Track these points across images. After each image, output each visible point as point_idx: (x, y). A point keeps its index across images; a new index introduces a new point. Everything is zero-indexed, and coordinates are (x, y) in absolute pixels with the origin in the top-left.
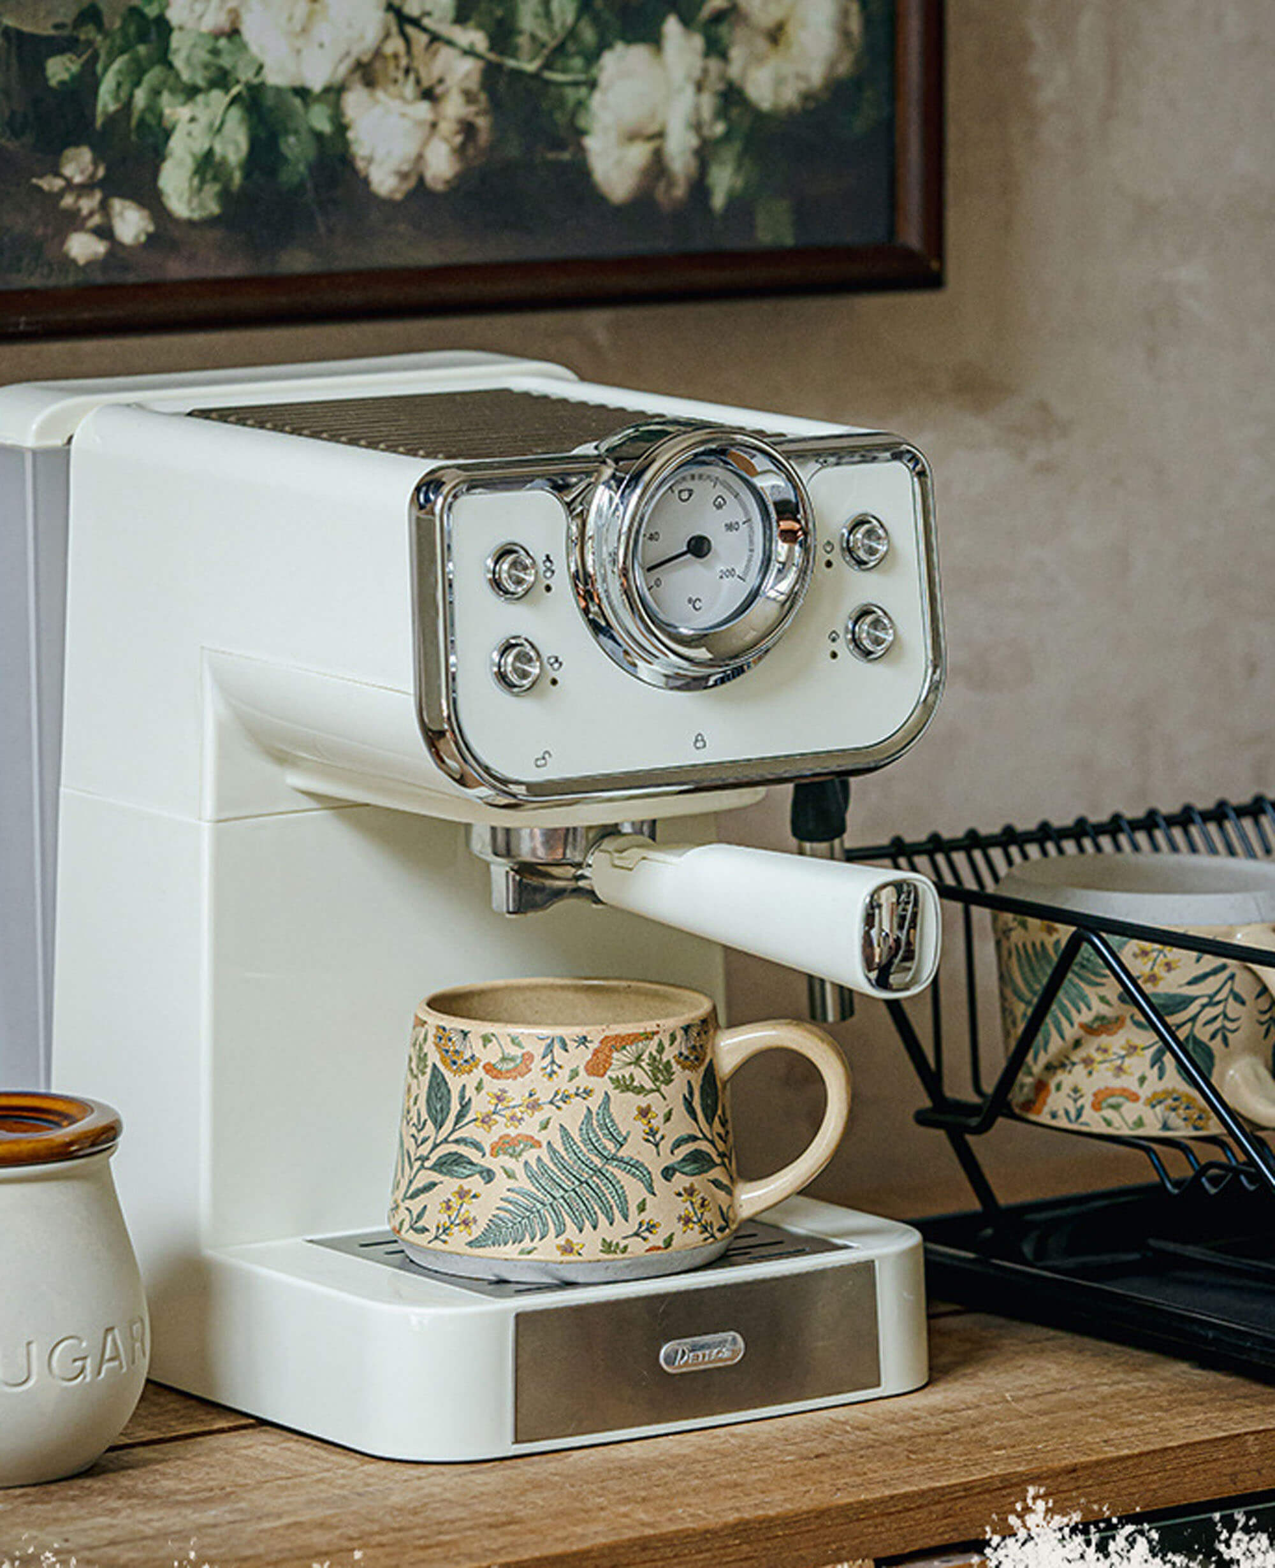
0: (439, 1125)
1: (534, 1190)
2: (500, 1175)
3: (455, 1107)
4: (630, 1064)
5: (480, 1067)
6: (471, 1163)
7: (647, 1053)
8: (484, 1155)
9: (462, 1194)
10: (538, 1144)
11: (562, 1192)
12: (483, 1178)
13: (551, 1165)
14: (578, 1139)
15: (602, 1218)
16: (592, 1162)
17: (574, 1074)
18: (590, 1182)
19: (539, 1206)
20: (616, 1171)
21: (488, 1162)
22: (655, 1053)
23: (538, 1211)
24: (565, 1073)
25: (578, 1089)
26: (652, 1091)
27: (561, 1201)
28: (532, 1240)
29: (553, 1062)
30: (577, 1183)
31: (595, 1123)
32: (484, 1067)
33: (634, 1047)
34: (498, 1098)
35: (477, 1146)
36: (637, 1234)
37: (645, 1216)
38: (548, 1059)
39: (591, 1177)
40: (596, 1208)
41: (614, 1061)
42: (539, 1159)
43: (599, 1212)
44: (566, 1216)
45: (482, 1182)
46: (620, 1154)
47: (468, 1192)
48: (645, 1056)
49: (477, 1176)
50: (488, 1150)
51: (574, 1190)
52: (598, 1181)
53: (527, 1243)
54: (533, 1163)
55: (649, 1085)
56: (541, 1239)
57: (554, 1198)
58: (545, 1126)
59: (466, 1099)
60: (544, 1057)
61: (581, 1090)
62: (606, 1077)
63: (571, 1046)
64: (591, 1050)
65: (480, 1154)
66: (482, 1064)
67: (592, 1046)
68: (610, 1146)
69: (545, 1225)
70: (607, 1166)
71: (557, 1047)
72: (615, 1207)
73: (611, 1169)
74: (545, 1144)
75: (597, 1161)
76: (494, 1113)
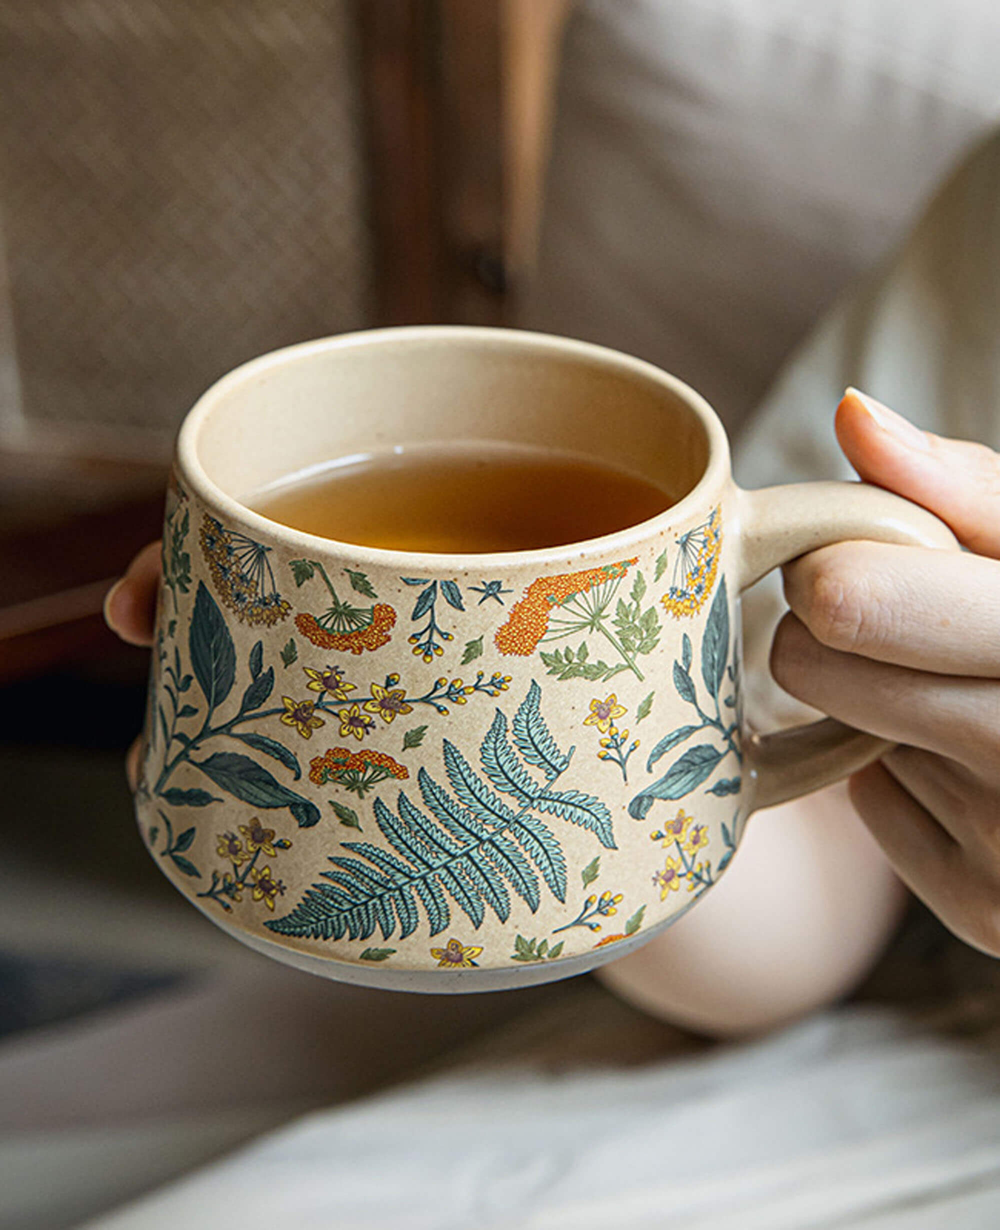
0: (216, 698)
1: (390, 850)
2: (328, 819)
3: (243, 678)
4: (583, 626)
5: (290, 620)
6: (276, 785)
7: (615, 600)
8: (298, 777)
9: (259, 835)
10: (402, 773)
11: (444, 858)
12: (298, 818)
13: (425, 811)
14: (477, 767)
15: (517, 902)
16: (502, 806)
17: (472, 651)
18: (498, 838)
19: (401, 880)
20: (547, 819)
21: (305, 789)
22: (627, 600)
23: (400, 889)
24: (455, 649)
25: (480, 676)
26: (619, 669)
27: (444, 873)
28: (386, 936)
29: (432, 626)
30: (474, 842)
31: (510, 737)
32: (297, 620)
33: (589, 596)
34: (326, 681)
35: (287, 759)
36: (579, 922)
37: (596, 890)
38: (425, 621)
39: (500, 831)
40: (508, 886)
41: (551, 625)
42: (402, 799)
43: (512, 891)
44: (450, 901)
45: (296, 824)
46: (554, 789)
47: (272, 834)
48: (611, 610)
49: (287, 809)
50: (305, 770)
51: (467, 854)
52: (511, 837)
53: (376, 941)
54: (392, 805)
55: (613, 658)
56: (402, 938)
57: (430, 868)
58: (413, 740)
59: (265, 670)
60: (415, 617)
61: (486, 680)
62: (536, 652)
63: (469, 598)
64: (508, 607)
65: (293, 774)
66: (293, 614)
67: (510, 601)
68: (538, 776)
69: (411, 911)
70: (529, 811)
71: (441, 602)
72: (541, 881)
73: (536, 814)
74: (413, 773)
75: (512, 804)
76: (317, 707)
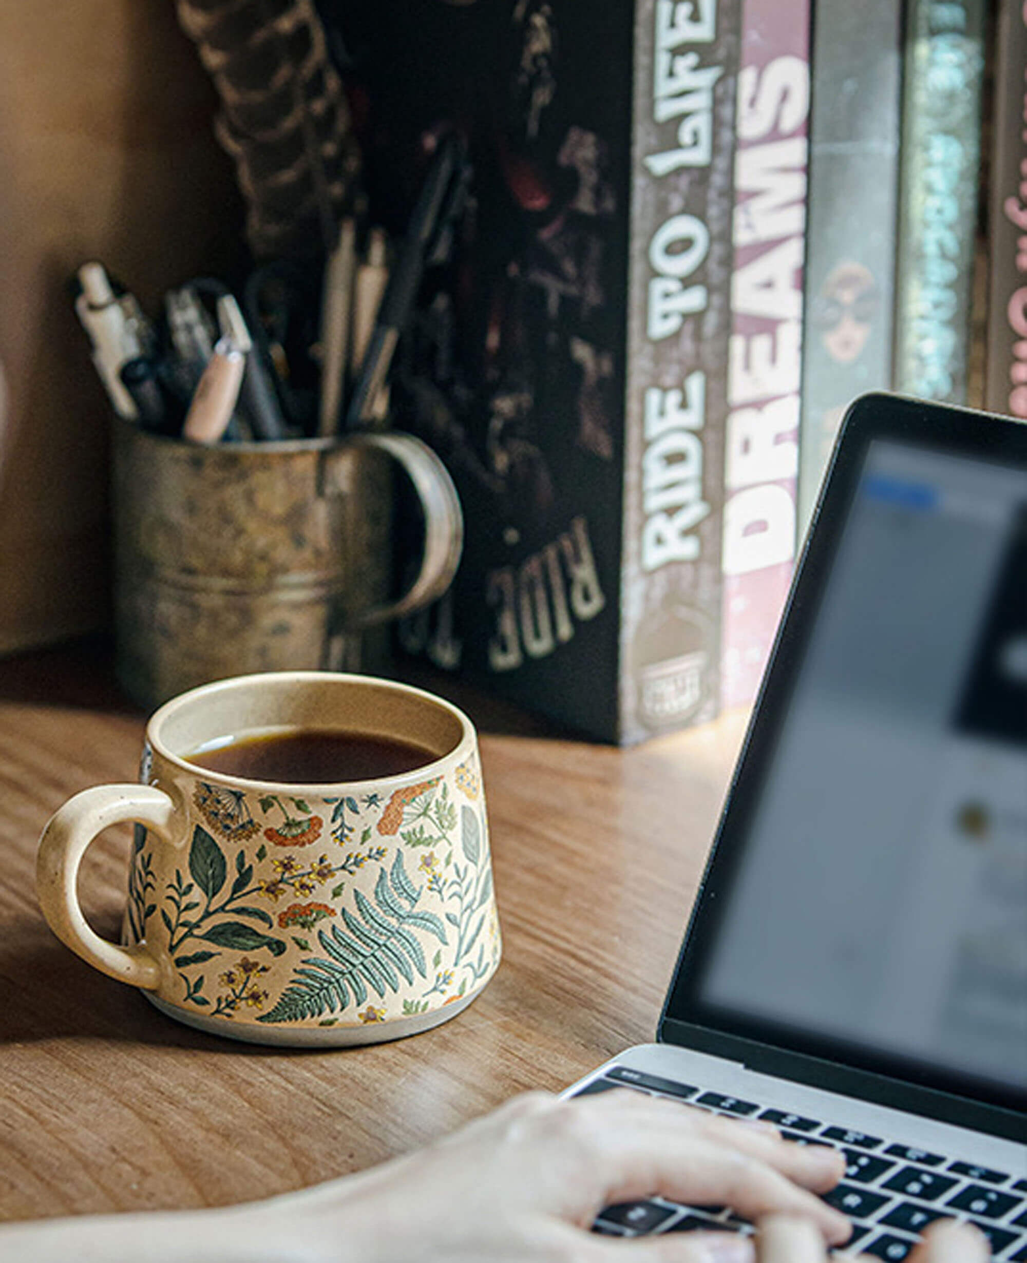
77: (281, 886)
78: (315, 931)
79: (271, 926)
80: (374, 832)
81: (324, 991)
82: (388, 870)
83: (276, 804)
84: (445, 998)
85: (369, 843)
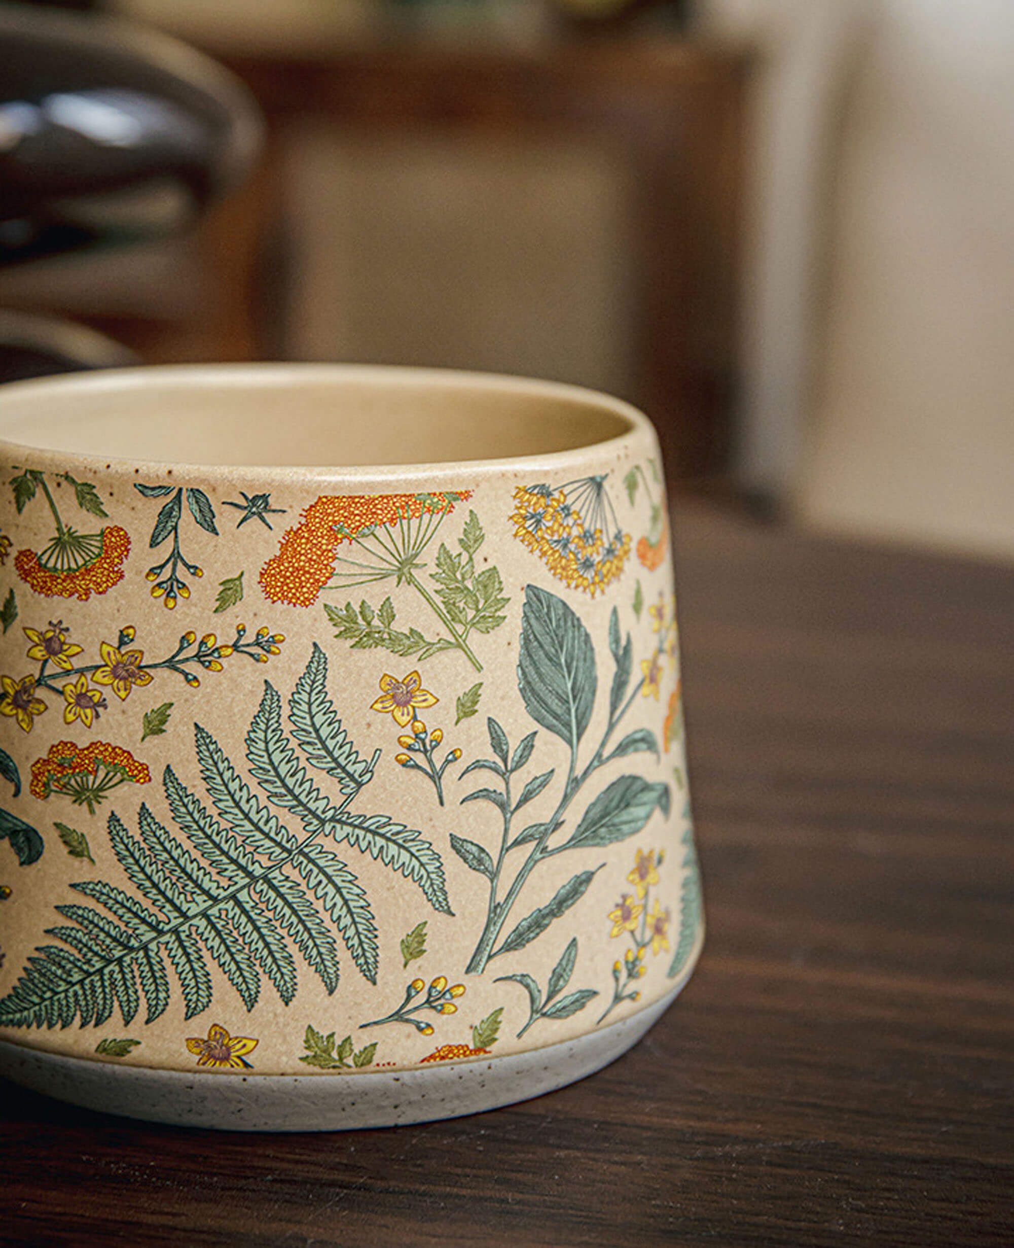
77: (40, 693)
78: (103, 810)
79: (17, 794)
80: (252, 589)
81: (113, 967)
82: (285, 689)
83: (39, 492)
84: (427, 1045)
85: (236, 614)
